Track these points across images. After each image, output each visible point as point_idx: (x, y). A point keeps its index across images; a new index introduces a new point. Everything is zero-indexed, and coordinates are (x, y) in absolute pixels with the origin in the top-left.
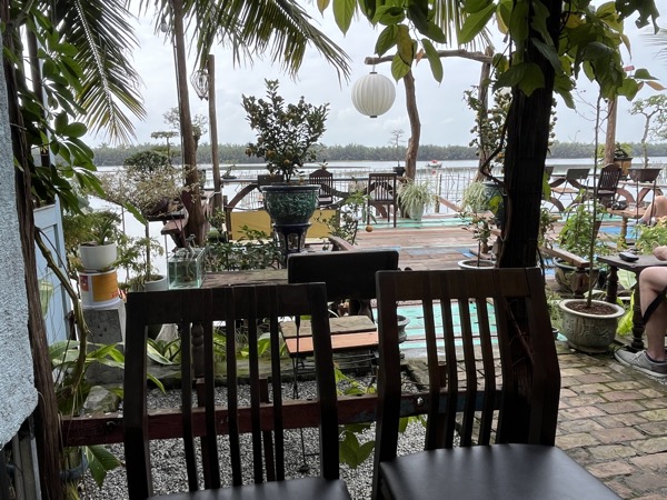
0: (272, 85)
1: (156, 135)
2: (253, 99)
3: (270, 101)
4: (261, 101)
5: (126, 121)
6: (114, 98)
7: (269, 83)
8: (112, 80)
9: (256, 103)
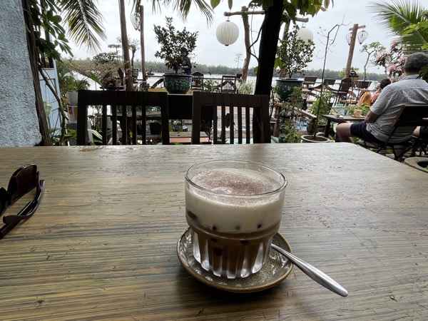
0: (169, 20)
1: (110, 46)
2: (159, 27)
3: (167, 29)
4: (163, 29)
5: (95, 40)
6: (90, 27)
7: (168, 19)
8: (88, 17)
9: (161, 29)
